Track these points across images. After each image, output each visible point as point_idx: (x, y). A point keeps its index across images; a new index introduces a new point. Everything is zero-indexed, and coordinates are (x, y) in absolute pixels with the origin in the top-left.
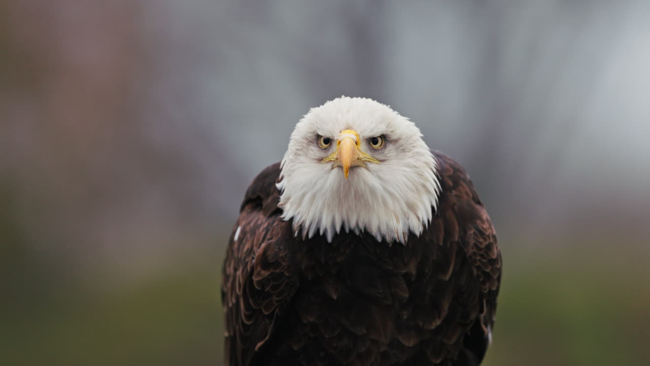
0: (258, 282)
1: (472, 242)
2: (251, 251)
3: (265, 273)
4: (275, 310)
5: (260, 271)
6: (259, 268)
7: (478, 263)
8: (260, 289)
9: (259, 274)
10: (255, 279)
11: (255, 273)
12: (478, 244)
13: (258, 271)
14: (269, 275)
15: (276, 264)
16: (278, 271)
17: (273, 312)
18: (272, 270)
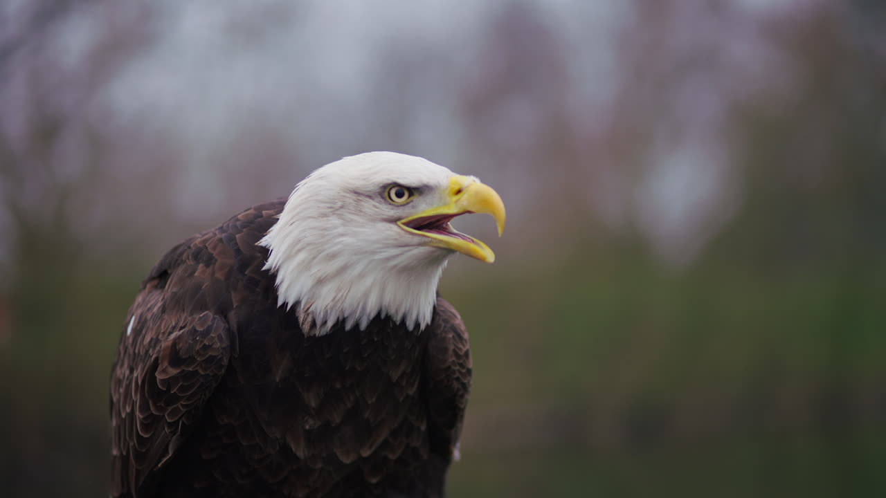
0: (163, 381)
1: (452, 347)
2: (155, 342)
3: (173, 372)
4: (180, 418)
5: (166, 367)
6: (166, 364)
7: (457, 374)
8: (164, 389)
9: (164, 371)
10: (159, 376)
11: (160, 368)
12: (458, 350)
13: (164, 367)
14: (178, 374)
15: (191, 360)
16: (190, 369)
17: (178, 421)
18: (183, 368)
